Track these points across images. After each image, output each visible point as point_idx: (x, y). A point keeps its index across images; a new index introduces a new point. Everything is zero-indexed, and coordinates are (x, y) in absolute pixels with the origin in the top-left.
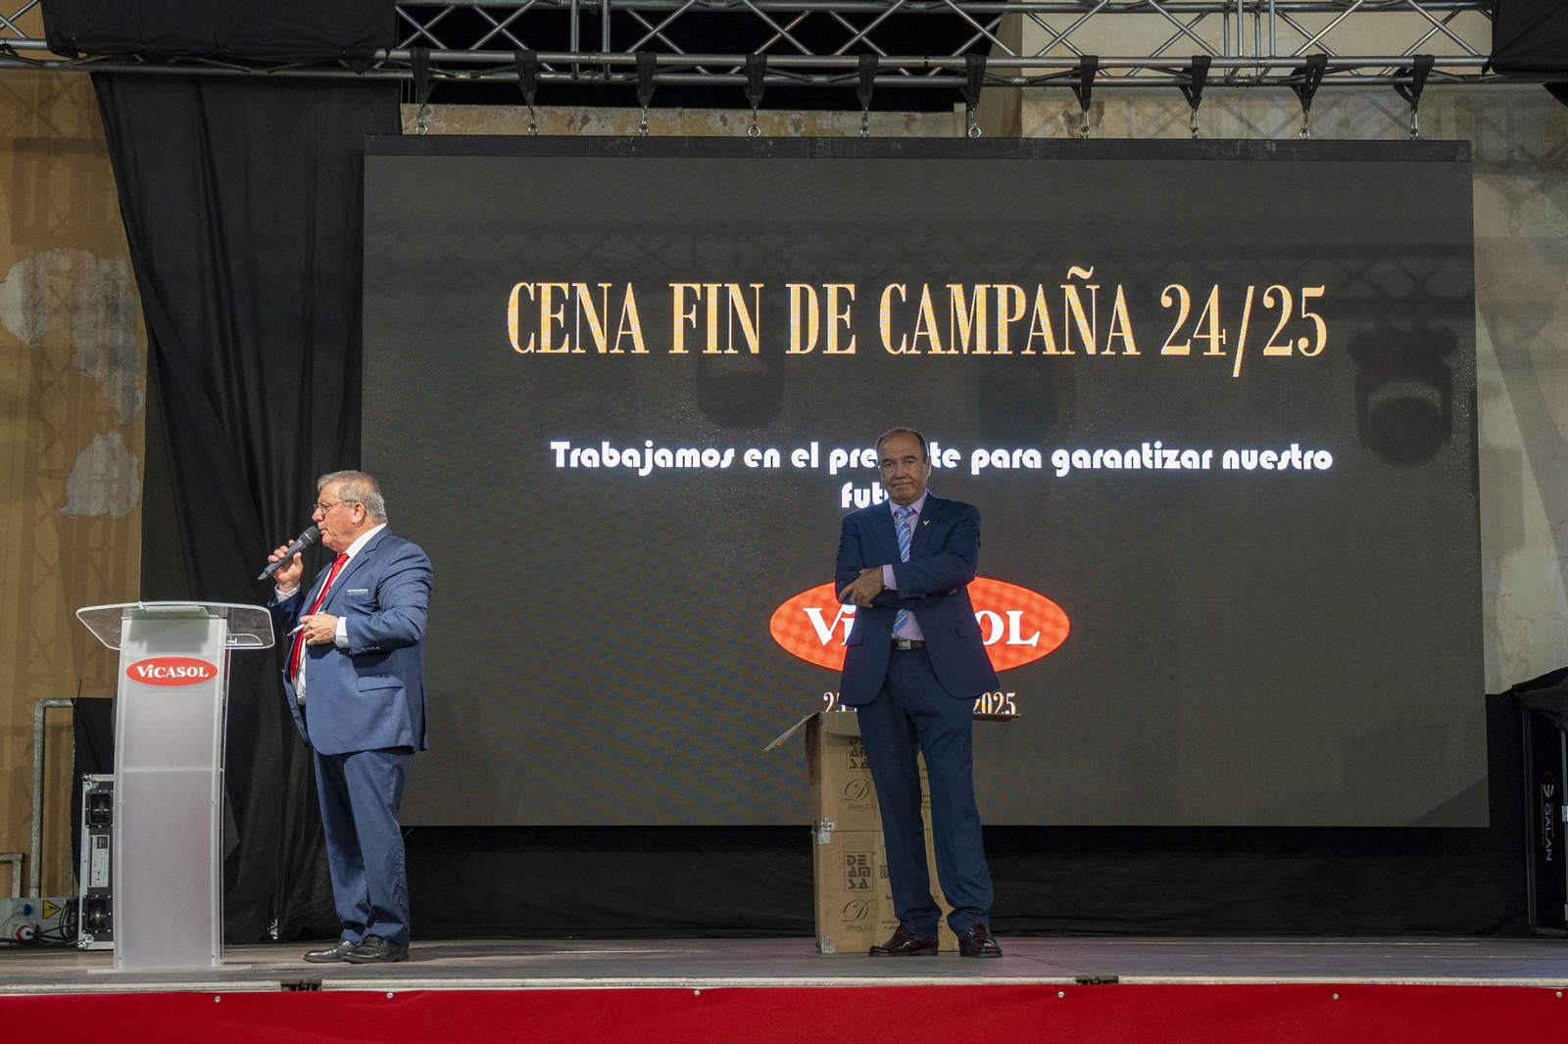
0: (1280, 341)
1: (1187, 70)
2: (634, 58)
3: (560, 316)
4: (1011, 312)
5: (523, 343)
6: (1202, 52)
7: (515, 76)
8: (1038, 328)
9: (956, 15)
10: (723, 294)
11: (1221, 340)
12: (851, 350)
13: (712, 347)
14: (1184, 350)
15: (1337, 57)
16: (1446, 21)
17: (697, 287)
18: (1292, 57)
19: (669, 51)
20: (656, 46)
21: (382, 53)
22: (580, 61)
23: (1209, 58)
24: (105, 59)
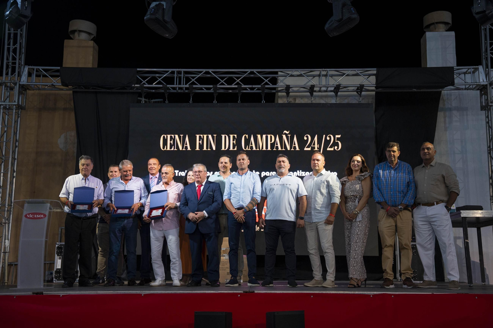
0: (331, 147)
1: (310, 88)
2: (188, 86)
3: (172, 142)
4: (271, 141)
5: (164, 148)
6: (313, 84)
7: (163, 91)
8: (277, 144)
9: (260, 77)
10: (207, 137)
11: (318, 147)
12: (236, 149)
13: (205, 149)
14: (309, 149)
15: (342, 85)
16: (367, 78)
17: (202, 136)
18: (333, 85)
19: (197, 85)
20: (193, 83)
21: (133, 85)
22: (178, 87)
23: (314, 85)
24: (76, 88)
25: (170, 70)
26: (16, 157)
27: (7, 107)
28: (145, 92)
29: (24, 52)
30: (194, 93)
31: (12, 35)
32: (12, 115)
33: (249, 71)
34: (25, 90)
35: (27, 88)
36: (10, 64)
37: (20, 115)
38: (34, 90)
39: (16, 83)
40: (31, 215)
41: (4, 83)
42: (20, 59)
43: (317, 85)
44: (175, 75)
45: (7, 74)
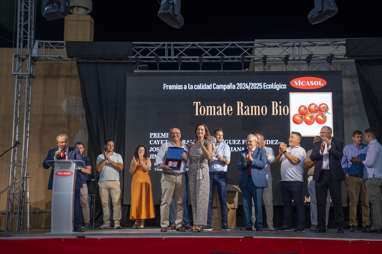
1: (285, 58)
2: (178, 57)
6: (287, 54)
7: (155, 61)
9: (240, 48)
15: (314, 55)
16: (337, 48)
18: (306, 55)
19: (184, 56)
20: (182, 55)
21: (130, 57)
22: (167, 58)
23: (289, 55)
24: (79, 59)
25: (162, 43)
26: (29, 120)
27: (21, 77)
28: (139, 62)
29: (33, 27)
30: (182, 63)
31: (23, 13)
32: (25, 83)
33: (231, 43)
34: (35, 61)
35: (36, 59)
36: (22, 38)
37: (31, 83)
38: (42, 61)
39: (28, 55)
41: (18, 55)
42: (30, 34)
43: (291, 55)
44: (166, 47)
45: (20, 47)
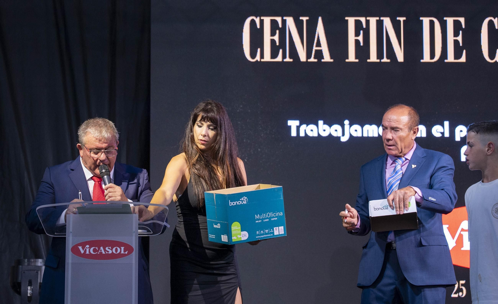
3: (276, 38)
5: (253, 55)
10: (380, 24)
12: (463, 59)
13: (373, 58)
17: (363, 20)
40: (90, 248)
